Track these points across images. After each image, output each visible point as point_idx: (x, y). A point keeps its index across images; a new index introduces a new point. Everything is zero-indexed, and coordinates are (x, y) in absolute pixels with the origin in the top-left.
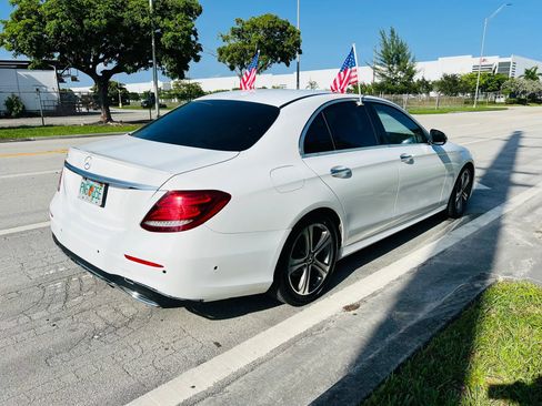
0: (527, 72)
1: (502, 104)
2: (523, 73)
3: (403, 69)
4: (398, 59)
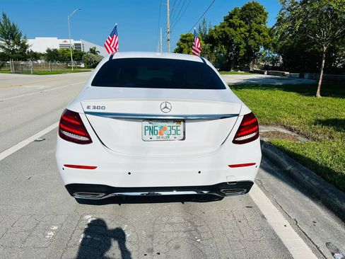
0: (91, 50)
1: (83, 68)
2: (89, 50)
3: (18, 43)
4: (12, 35)
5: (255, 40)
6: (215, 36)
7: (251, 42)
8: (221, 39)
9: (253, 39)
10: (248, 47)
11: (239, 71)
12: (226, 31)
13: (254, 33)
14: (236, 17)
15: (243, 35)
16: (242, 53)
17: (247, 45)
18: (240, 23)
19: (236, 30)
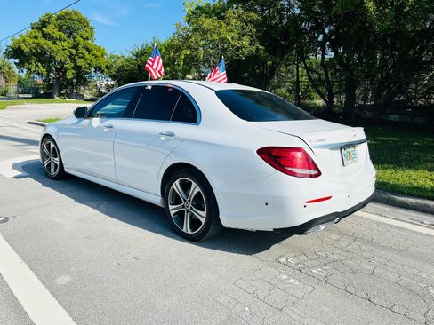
5: (85, 60)
6: (26, 49)
7: (80, 62)
8: (34, 55)
9: (82, 58)
10: (77, 68)
11: (67, 99)
12: (42, 43)
13: (81, 50)
14: (52, 26)
15: (66, 51)
16: (70, 75)
17: (76, 65)
18: (60, 36)
19: (55, 43)
